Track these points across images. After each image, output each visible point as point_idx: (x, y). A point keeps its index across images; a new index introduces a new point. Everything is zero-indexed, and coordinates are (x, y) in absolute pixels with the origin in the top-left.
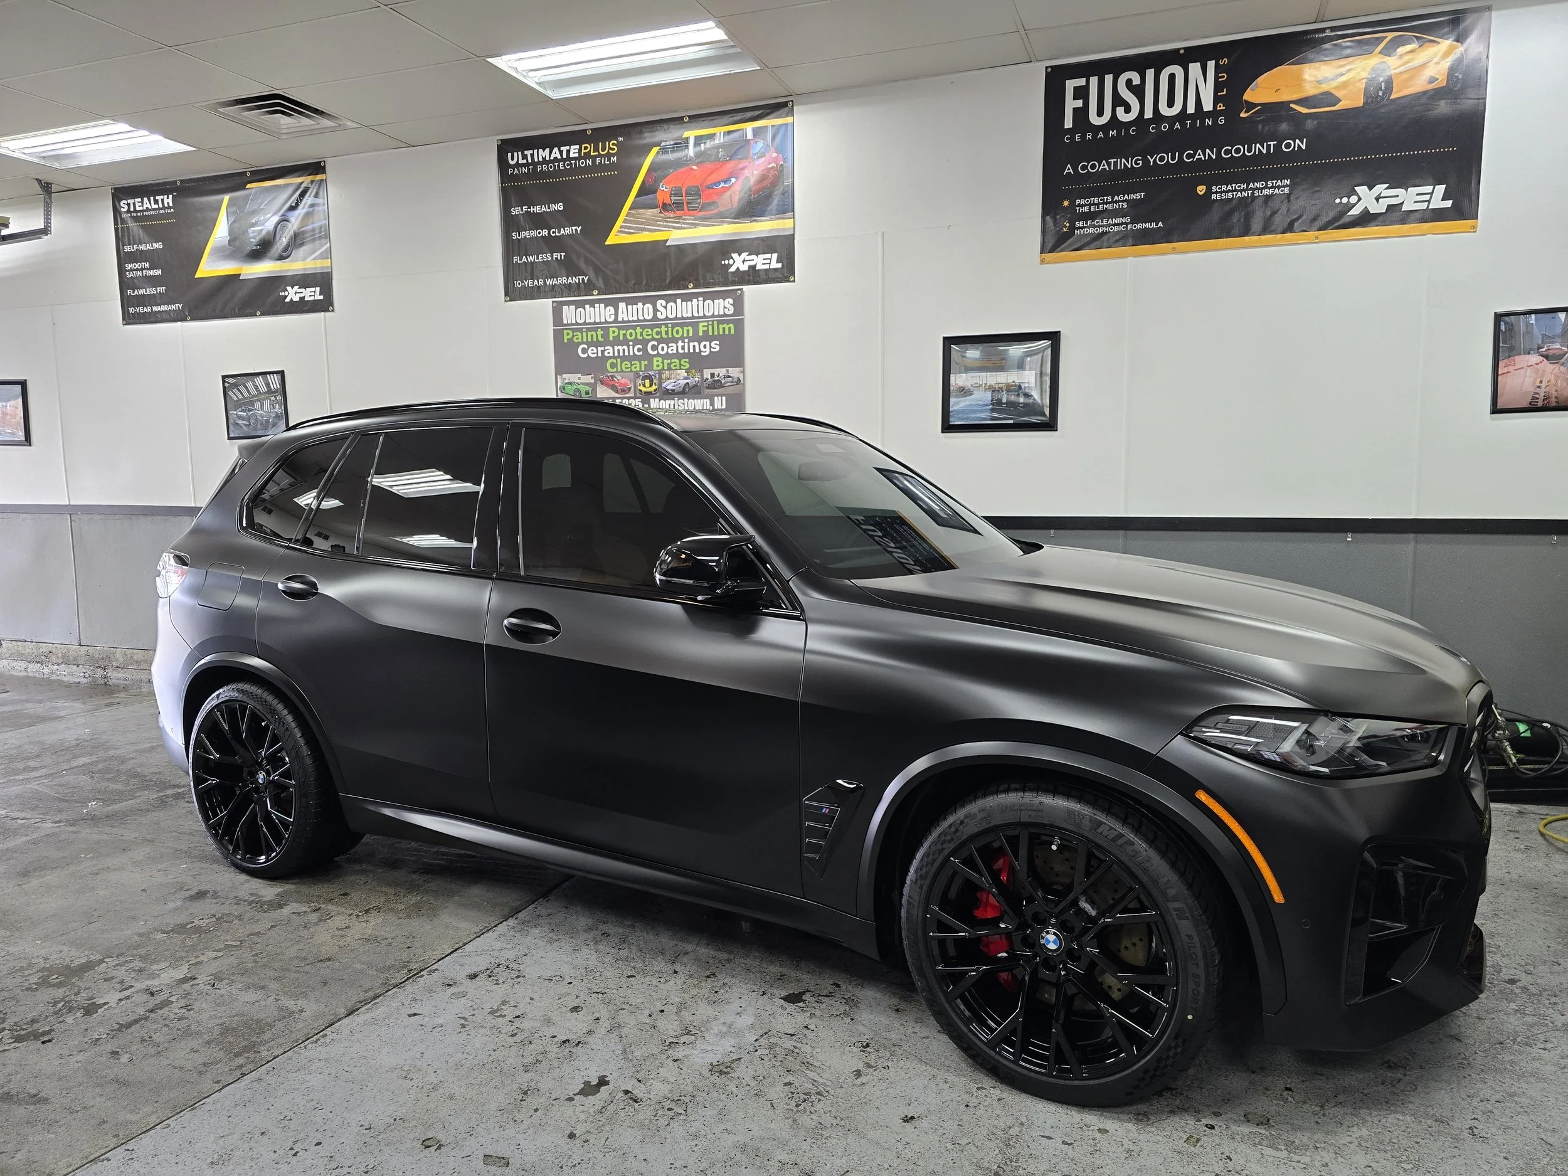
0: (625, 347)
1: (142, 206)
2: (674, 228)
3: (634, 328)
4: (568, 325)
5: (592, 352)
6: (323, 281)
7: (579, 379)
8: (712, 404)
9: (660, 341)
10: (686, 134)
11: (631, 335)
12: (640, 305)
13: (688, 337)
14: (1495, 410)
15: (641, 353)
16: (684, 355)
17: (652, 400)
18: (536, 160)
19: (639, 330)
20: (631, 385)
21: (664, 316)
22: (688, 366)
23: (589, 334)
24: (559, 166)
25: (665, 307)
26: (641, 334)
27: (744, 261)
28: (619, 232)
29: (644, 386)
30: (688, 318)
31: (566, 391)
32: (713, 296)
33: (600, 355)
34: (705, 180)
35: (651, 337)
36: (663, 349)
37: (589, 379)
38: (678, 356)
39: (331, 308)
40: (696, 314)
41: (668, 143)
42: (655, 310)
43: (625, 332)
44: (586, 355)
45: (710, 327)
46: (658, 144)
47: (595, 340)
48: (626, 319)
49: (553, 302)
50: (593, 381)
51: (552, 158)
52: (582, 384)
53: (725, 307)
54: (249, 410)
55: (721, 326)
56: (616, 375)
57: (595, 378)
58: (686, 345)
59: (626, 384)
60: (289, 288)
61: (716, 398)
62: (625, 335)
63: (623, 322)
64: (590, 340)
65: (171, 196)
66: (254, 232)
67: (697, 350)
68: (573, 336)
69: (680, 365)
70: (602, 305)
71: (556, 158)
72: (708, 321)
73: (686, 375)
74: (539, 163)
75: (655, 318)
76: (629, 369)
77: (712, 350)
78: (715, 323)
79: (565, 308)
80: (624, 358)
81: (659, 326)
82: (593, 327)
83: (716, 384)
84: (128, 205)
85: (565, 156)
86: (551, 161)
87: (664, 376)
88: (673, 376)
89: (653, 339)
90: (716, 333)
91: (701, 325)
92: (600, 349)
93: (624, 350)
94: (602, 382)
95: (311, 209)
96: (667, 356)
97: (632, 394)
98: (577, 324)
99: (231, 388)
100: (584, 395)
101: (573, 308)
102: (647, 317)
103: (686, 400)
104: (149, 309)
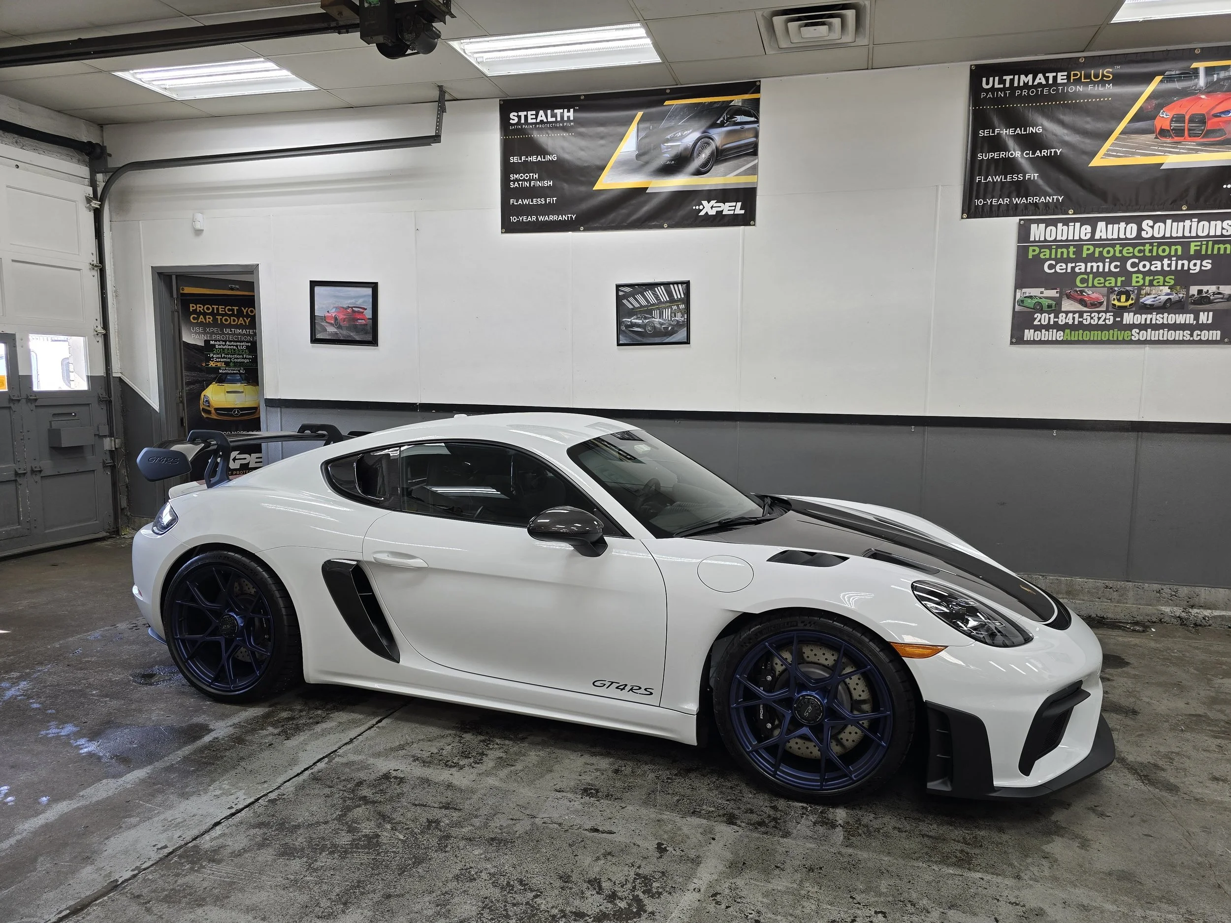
0: (1101, 264)
1: (536, 118)
2: (1170, 152)
3: (1113, 246)
4: (1035, 241)
5: (1060, 268)
7: (1042, 293)
8: (1197, 318)
9: (1141, 259)
10: (1195, 65)
11: (1108, 252)
12: (1123, 225)
13: (1176, 255)
15: (1118, 270)
16: (1170, 273)
17: (1126, 315)
18: (1016, 84)
19: (1118, 248)
20: (1104, 300)
21: (1149, 235)
22: (1172, 282)
23: (1059, 251)
24: (1042, 91)
25: (1152, 227)
26: (1121, 252)
28: (1105, 155)
29: (1119, 300)
30: (1177, 238)
31: (1025, 304)
32: (1209, 218)
33: (1069, 270)
34: (1213, 109)
35: (1131, 255)
36: (1144, 266)
37: (1053, 293)
38: (1162, 272)
39: (752, 223)
40: (1187, 234)
41: (1173, 73)
42: (1140, 229)
43: (1101, 249)
44: (1053, 271)
45: (1204, 247)
46: (1161, 73)
47: (1065, 256)
48: (1104, 237)
49: (1020, 220)
50: (1058, 295)
51: (1035, 83)
52: (1046, 298)
53: (1223, 228)
54: (646, 318)
55: (1216, 246)
56: (1086, 290)
57: (1061, 293)
58: (1174, 263)
59: (1098, 298)
61: (1201, 313)
62: (1101, 253)
63: (1101, 239)
64: (1059, 256)
65: (572, 110)
66: (668, 147)
67: (1186, 268)
68: (1040, 252)
69: (1165, 281)
70: (1078, 225)
71: (1040, 84)
72: (1201, 241)
73: (1169, 291)
74: (1019, 87)
75: (1139, 236)
76: (1103, 285)
77: (1203, 268)
78: (1210, 244)
79: (1034, 227)
80: (1097, 274)
81: (1144, 244)
82: (1065, 244)
83: (1203, 300)
84: (519, 117)
85: (1051, 82)
86: (1033, 86)
87: (1143, 292)
88: (1154, 292)
89: (1134, 257)
90: (1209, 252)
91: (1192, 244)
92: (1070, 265)
93: (1098, 267)
94: (1069, 297)
95: (738, 127)
96: (1150, 273)
97: (1103, 308)
98: (1045, 241)
99: (626, 296)
100: (1045, 308)
101: (1042, 226)
102: (1129, 236)
103: (1166, 315)
104: (534, 218)
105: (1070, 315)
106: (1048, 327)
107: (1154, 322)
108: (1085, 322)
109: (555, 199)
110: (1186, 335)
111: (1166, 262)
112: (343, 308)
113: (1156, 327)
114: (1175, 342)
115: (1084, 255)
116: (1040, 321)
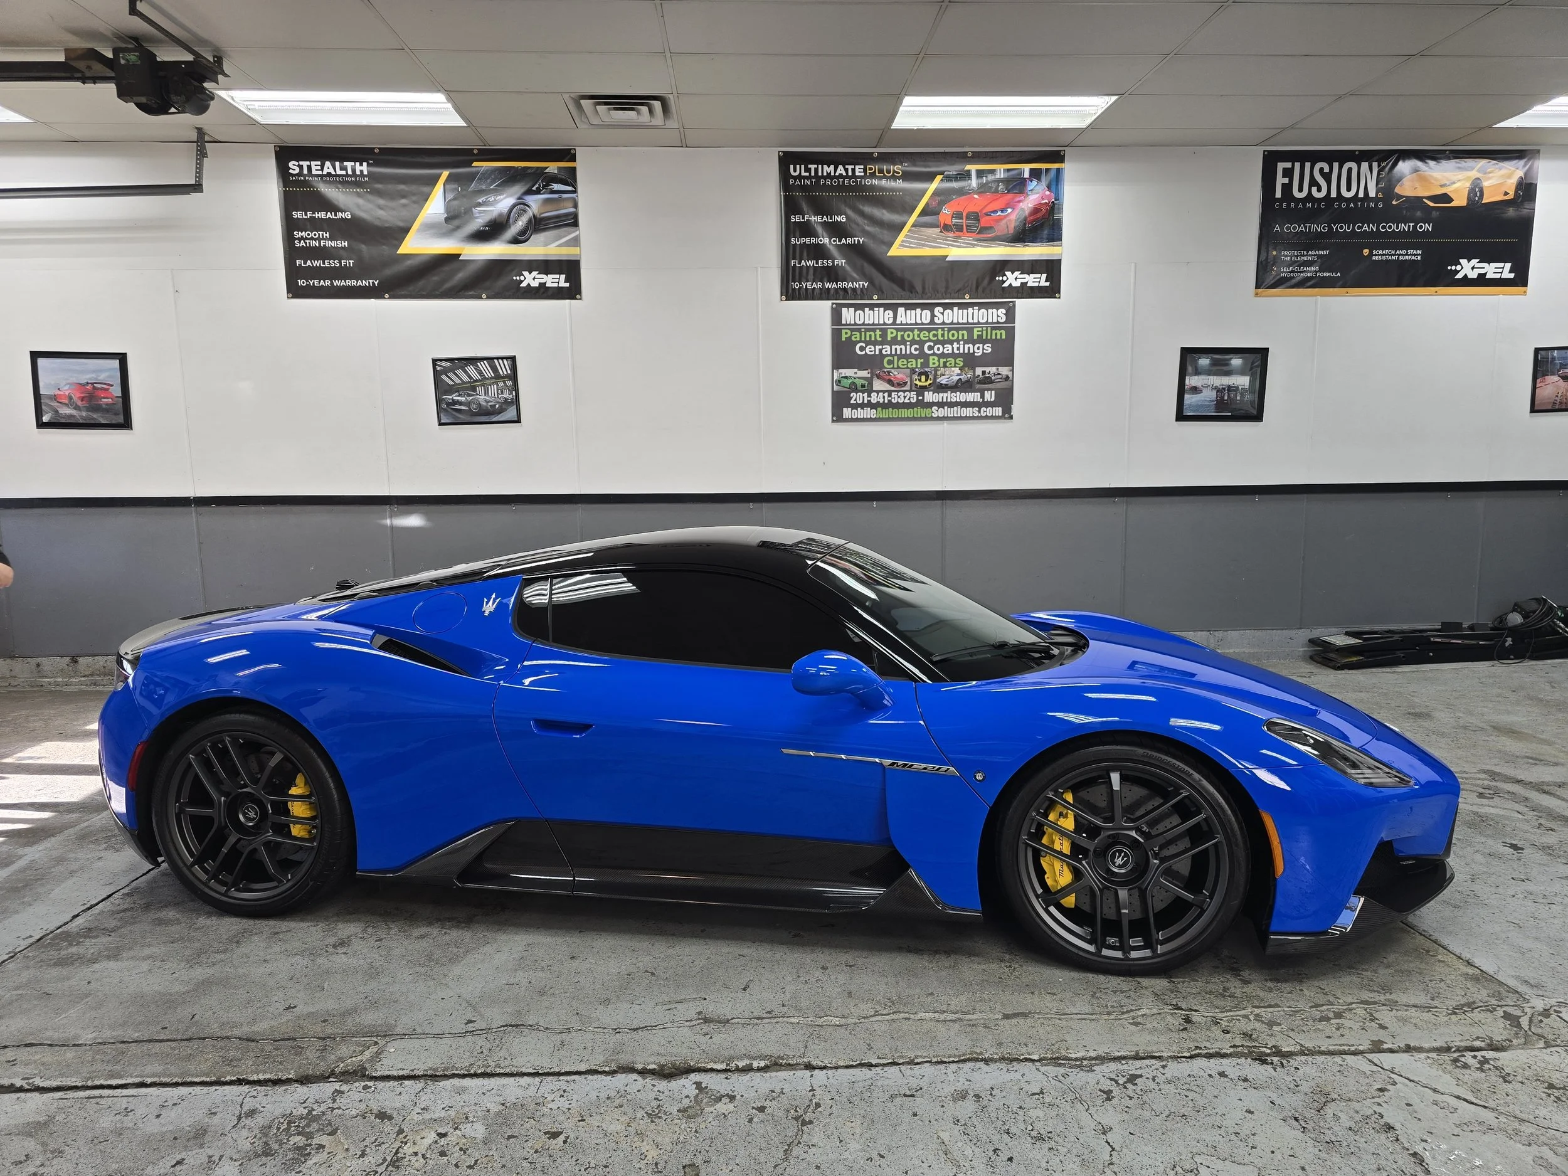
0: (903, 347)
2: (953, 246)
3: (912, 330)
4: (846, 325)
5: (870, 350)
6: (571, 268)
7: (856, 373)
8: (982, 396)
9: (937, 342)
10: (968, 167)
11: (909, 336)
12: (919, 311)
13: (963, 339)
14: (1533, 410)
15: (917, 352)
16: (959, 355)
17: (926, 393)
18: (820, 174)
19: (916, 332)
20: (908, 380)
21: (940, 321)
22: (962, 364)
23: (868, 334)
24: (843, 182)
25: (943, 314)
26: (919, 336)
27: (1016, 279)
28: (900, 245)
29: (920, 380)
30: (963, 324)
31: (842, 384)
32: (987, 306)
33: (877, 353)
34: (984, 208)
35: (927, 338)
36: (938, 349)
37: (865, 374)
38: (953, 355)
39: (578, 296)
40: (970, 321)
41: (951, 173)
42: (933, 316)
43: (902, 333)
44: (863, 353)
45: (984, 332)
46: (942, 173)
47: (873, 339)
48: (904, 322)
49: (833, 304)
50: (869, 375)
51: (837, 174)
52: (859, 378)
53: (998, 316)
54: (469, 395)
55: (994, 332)
56: (892, 370)
57: (872, 373)
58: (962, 346)
59: (903, 379)
61: (986, 392)
62: (902, 336)
63: (901, 324)
64: (868, 339)
65: (365, 164)
66: (480, 212)
67: (971, 351)
68: (852, 335)
69: (955, 363)
70: (882, 309)
71: (841, 175)
72: (982, 327)
73: (959, 372)
74: (823, 177)
75: (932, 322)
76: (906, 366)
77: (985, 351)
78: (989, 329)
79: (844, 310)
80: (901, 356)
81: (936, 329)
82: (872, 328)
83: (987, 380)
84: (301, 167)
85: (850, 173)
86: (835, 177)
87: (939, 373)
88: (947, 373)
89: (930, 340)
90: (989, 337)
91: (975, 330)
92: (878, 347)
93: (901, 349)
94: (879, 377)
95: (556, 196)
96: (943, 355)
97: (907, 388)
98: (855, 324)
99: (445, 371)
100: (859, 388)
101: (852, 310)
102: (924, 321)
103: (958, 393)
104: (328, 283)
105: (881, 394)
106: (862, 406)
107: (949, 400)
108: (893, 401)
109: (351, 261)
110: (974, 411)
111: (955, 345)
112: (80, 384)
113: (952, 405)
114: (967, 418)
115: (889, 339)
116: (856, 400)
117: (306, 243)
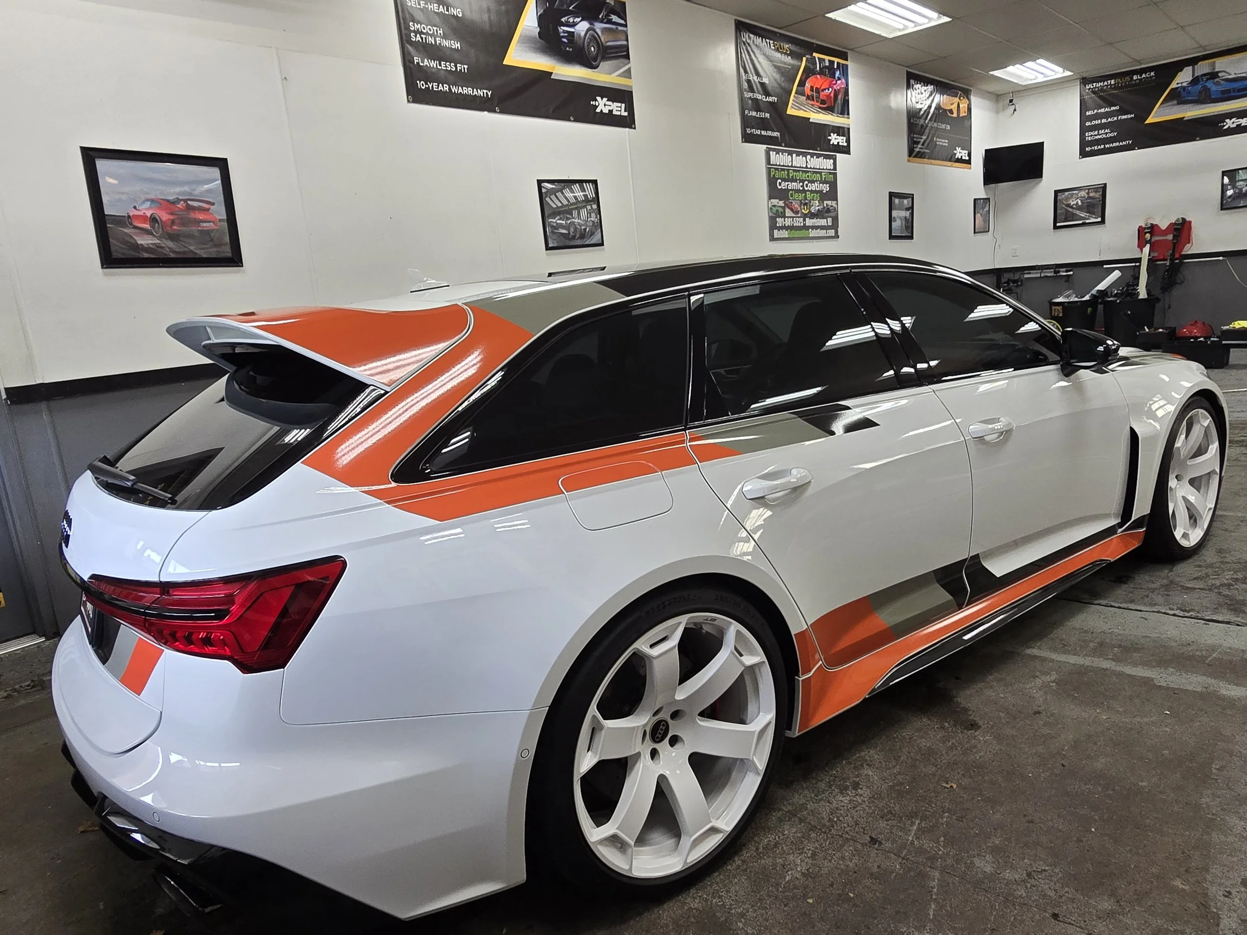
2: (811, 111)
3: (799, 172)
5: (783, 185)
6: (624, 96)
7: (778, 203)
9: (809, 181)
12: (801, 157)
14: (975, 233)
15: (802, 188)
16: (818, 192)
17: (807, 219)
21: (809, 166)
23: (782, 173)
25: (810, 160)
28: (791, 107)
31: (772, 211)
32: (826, 157)
33: (786, 187)
34: (822, 85)
35: (805, 178)
36: (810, 187)
37: (782, 203)
38: (815, 192)
39: (633, 126)
40: (820, 167)
41: (809, 57)
42: (806, 161)
43: (795, 173)
44: (781, 187)
45: (826, 176)
46: (805, 55)
47: (784, 177)
48: (795, 165)
49: (766, 147)
52: (780, 206)
53: (830, 165)
54: (568, 219)
55: (830, 176)
57: (785, 203)
59: (797, 208)
60: (599, 98)
61: (829, 219)
62: (796, 176)
66: (564, 31)
67: (822, 189)
68: (775, 173)
69: (817, 197)
70: (786, 155)
73: (818, 204)
76: (798, 198)
77: (827, 190)
79: (770, 153)
80: (796, 191)
82: (783, 168)
83: (828, 210)
87: (811, 204)
88: (814, 204)
90: (829, 180)
92: (786, 184)
93: (795, 185)
94: (788, 206)
95: (614, 27)
96: (812, 191)
97: (799, 215)
98: (776, 164)
99: (553, 192)
100: (780, 214)
101: (774, 153)
102: (804, 165)
103: (818, 220)
104: (446, 89)
105: (789, 219)
106: (782, 228)
107: (815, 225)
108: (795, 224)
109: (466, 67)
111: (816, 184)
112: (168, 201)
114: (823, 238)
115: (791, 177)
116: (780, 223)
117: (422, 38)
